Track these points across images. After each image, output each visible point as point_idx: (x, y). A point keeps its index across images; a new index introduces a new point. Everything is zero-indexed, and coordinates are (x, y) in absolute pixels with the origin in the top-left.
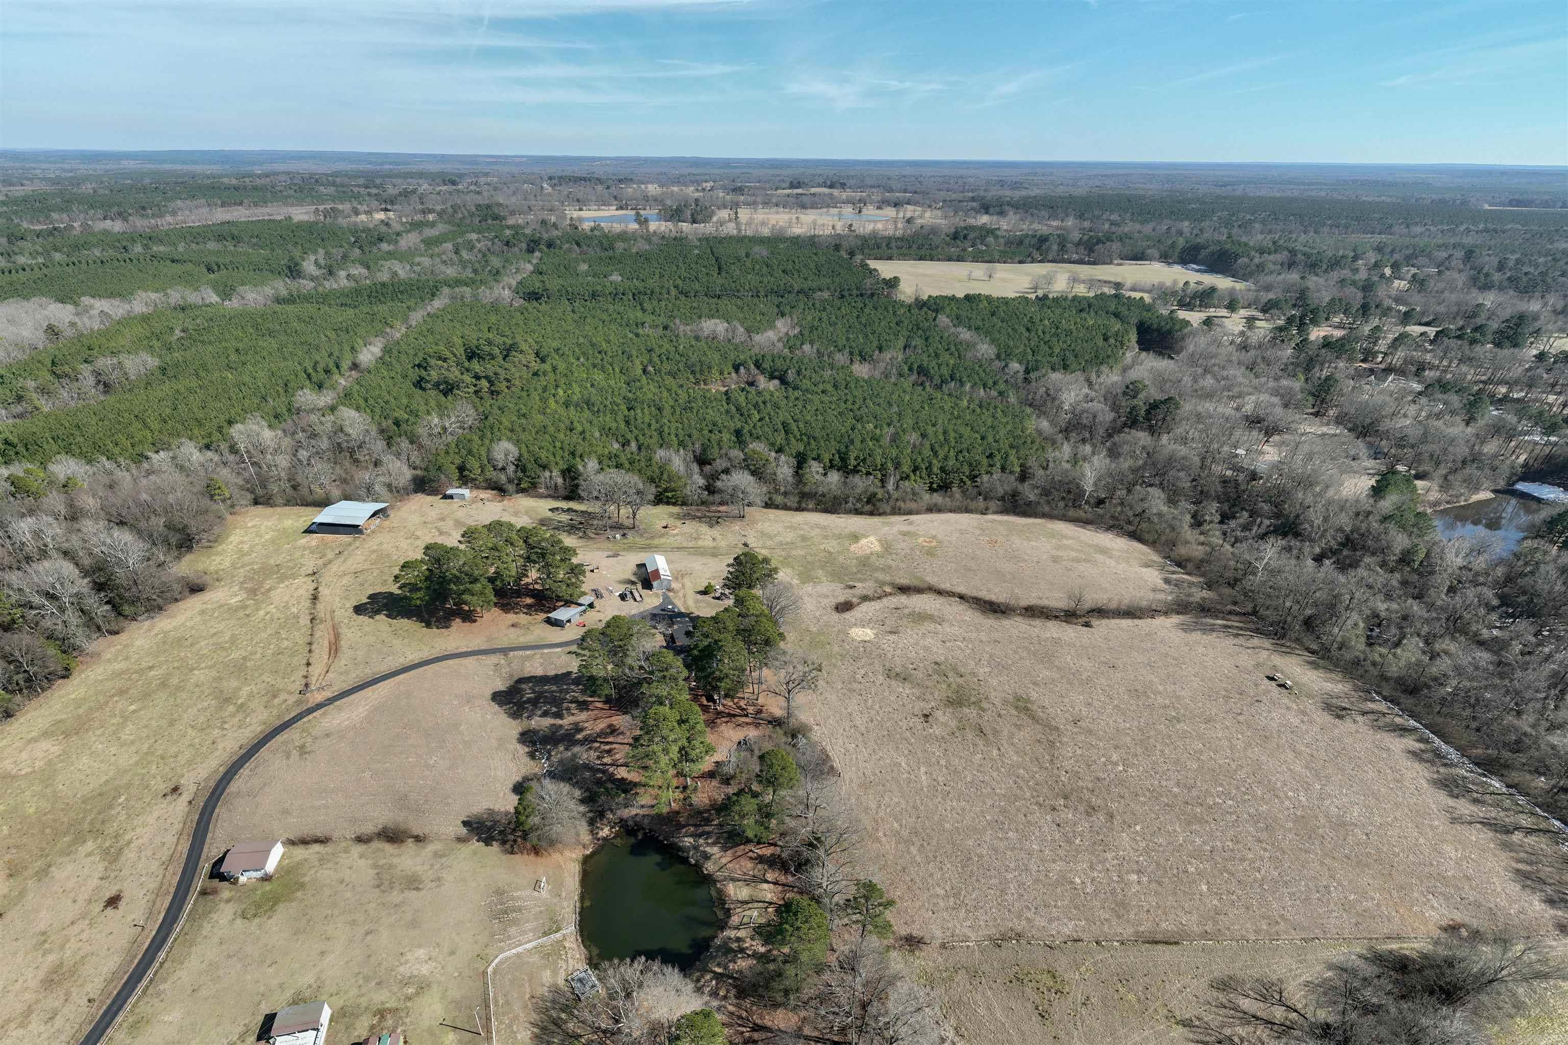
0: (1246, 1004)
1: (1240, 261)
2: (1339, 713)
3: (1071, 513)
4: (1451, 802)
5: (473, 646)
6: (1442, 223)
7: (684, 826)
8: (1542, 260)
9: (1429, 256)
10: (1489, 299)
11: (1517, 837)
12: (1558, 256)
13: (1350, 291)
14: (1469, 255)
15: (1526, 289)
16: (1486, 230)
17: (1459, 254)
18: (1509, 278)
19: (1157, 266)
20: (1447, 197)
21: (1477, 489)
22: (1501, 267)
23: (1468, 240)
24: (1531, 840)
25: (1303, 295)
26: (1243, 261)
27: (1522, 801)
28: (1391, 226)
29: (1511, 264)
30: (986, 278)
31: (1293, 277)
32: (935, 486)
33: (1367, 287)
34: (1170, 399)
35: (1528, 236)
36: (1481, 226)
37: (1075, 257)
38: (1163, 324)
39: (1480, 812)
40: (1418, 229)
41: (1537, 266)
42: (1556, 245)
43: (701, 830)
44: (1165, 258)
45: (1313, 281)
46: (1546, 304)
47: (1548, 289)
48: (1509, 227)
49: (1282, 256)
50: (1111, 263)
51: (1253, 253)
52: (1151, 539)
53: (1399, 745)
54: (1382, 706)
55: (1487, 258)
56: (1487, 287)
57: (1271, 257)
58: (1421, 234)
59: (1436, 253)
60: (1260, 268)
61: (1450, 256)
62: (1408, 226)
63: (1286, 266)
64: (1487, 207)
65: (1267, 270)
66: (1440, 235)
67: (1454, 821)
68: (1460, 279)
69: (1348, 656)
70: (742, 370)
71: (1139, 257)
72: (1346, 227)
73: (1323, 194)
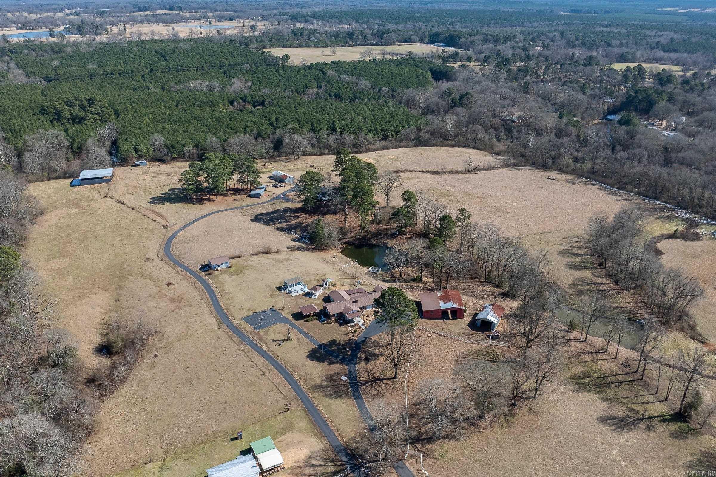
0: (574, 240)
1: (461, 40)
2: (574, 183)
3: (445, 142)
4: (613, 197)
5: (223, 208)
6: (545, 21)
7: (371, 238)
8: (592, 35)
9: (545, 35)
10: (577, 51)
11: (633, 201)
12: (598, 34)
13: (518, 51)
14: (562, 34)
15: (590, 48)
16: (566, 24)
17: (558, 34)
18: (581, 43)
19: (419, 45)
20: (542, 8)
21: (594, 120)
22: (577, 39)
23: (560, 28)
24: (636, 201)
25: (498, 54)
26: (462, 40)
27: (632, 194)
28: (522, 23)
29: (581, 37)
30: (332, 54)
31: (491, 46)
32: (380, 138)
33: (525, 49)
34: (467, 93)
35: (584, 26)
36: (563, 22)
37: (373, 42)
38: (442, 68)
39: (622, 198)
40: (536, 24)
41: (591, 38)
42: (596, 29)
43: (379, 237)
44: (421, 41)
45: (500, 47)
46: (598, 53)
47: (598, 48)
48: (575, 22)
49: (481, 37)
50: (394, 45)
51: (466, 36)
52: (483, 148)
53: (594, 188)
54: (586, 180)
55: (570, 36)
56: (574, 47)
57: (476, 37)
58: (538, 26)
59: (548, 34)
60: (472, 43)
61: (555, 35)
62: (530, 23)
63: (484, 42)
64: (562, 13)
65: (476, 44)
66: (546, 27)
67: (615, 201)
68: (563, 44)
69: (570, 169)
70: (235, 103)
71: (408, 41)
72: (502, 24)
73: (481, 7)
